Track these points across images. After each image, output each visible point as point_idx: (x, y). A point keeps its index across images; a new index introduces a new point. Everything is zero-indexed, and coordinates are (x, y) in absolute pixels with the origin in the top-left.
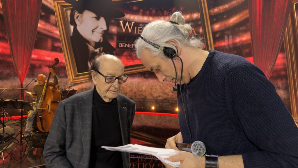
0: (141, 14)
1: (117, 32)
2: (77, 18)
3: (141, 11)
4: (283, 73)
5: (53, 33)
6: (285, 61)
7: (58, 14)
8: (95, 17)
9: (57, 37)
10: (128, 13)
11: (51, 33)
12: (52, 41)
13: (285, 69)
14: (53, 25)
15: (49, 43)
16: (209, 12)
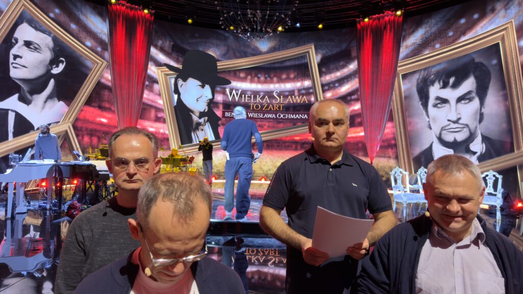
0: (248, 81)
1: (223, 101)
2: (181, 86)
3: (249, 77)
4: (393, 142)
5: (157, 103)
6: (395, 130)
7: (162, 83)
8: (200, 86)
9: (160, 107)
10: (234, 80)
11: (155, 102)
12: (156, 111)
13: (395, 139)
14: (157, 94)
15: (153, 113)
16: (320, 80)
